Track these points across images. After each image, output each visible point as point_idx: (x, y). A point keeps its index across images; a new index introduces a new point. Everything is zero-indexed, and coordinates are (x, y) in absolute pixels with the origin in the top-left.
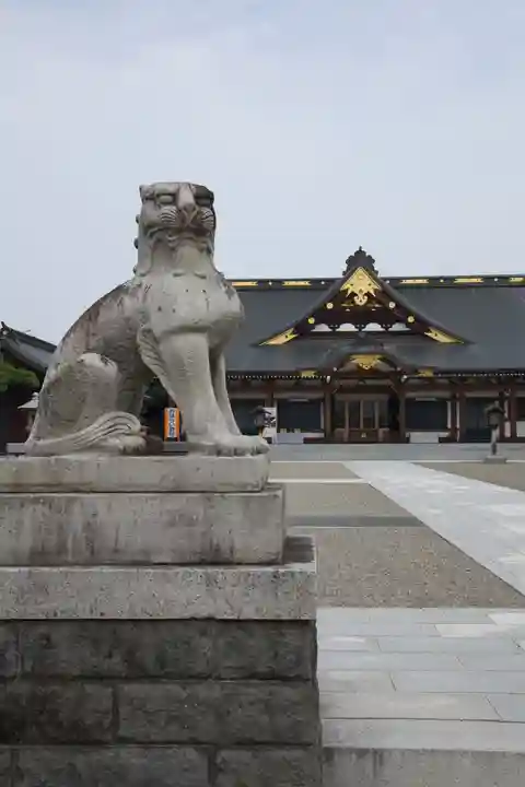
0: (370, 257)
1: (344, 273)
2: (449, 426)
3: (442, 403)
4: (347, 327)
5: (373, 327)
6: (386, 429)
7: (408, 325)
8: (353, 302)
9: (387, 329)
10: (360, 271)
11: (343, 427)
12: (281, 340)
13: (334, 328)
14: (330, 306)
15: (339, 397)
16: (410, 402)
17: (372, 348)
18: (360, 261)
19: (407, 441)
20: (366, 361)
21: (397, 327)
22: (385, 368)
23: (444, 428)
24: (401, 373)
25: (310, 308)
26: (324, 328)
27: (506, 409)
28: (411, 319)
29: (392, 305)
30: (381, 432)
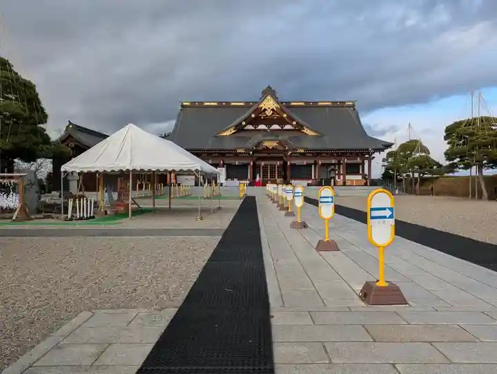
0: (274, 90)
1: (260, 98)
2: (313, 178)
3: (309, 166)
4: (262, 127)
5: (275, 127)
6: (282, 179)
7: (292, 125)
8: (265, 114)
9: (282, 127)
10: (269, 97)
12: (227, 133)
13: (255, 127)
14: (253, 116)
15: (258, 163)
16: (293, 166)
17: (274, 138)
20: (270, 144)
21: (288, 127)
22: (280, 148)
23: (310, 178)
24: (287, 151)
25: (243, 117)
26: (250, 127)
27: (337, 168)
28: (294, 123)
29: (285, 115)
30: (279, 180)
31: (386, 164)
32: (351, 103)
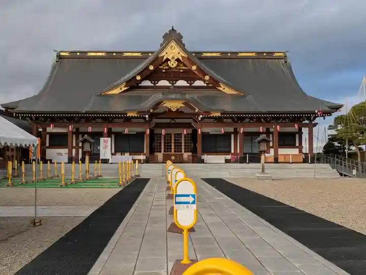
0: (179, 34)
1: (161, 45)
2: (233, 151)
3: (227, 136)
4: (164, 83)
6: (190, 154)
7: (204, 81)
8: (168, 65)
9: (191, 84)
10: (173, 44)
11: (160, 152)
12: (117, 91)
13: (154, 84)
14: (151, 68)
15: (157, 131)
16: (205, 136)
17: (179, 96)
18: (173, 36)
19: (202, 161)
20: (173, 105)
21: (198, 83)
22: (187, 110)
23: (228, 152)
24: (198, 114)
25: (140, 67)
26: (147, 83)
27: (271, 139)
28: (207, 78)
29: (194, 68)
30: (186, 155)
31: (333, 132)
32: (282, 54)
